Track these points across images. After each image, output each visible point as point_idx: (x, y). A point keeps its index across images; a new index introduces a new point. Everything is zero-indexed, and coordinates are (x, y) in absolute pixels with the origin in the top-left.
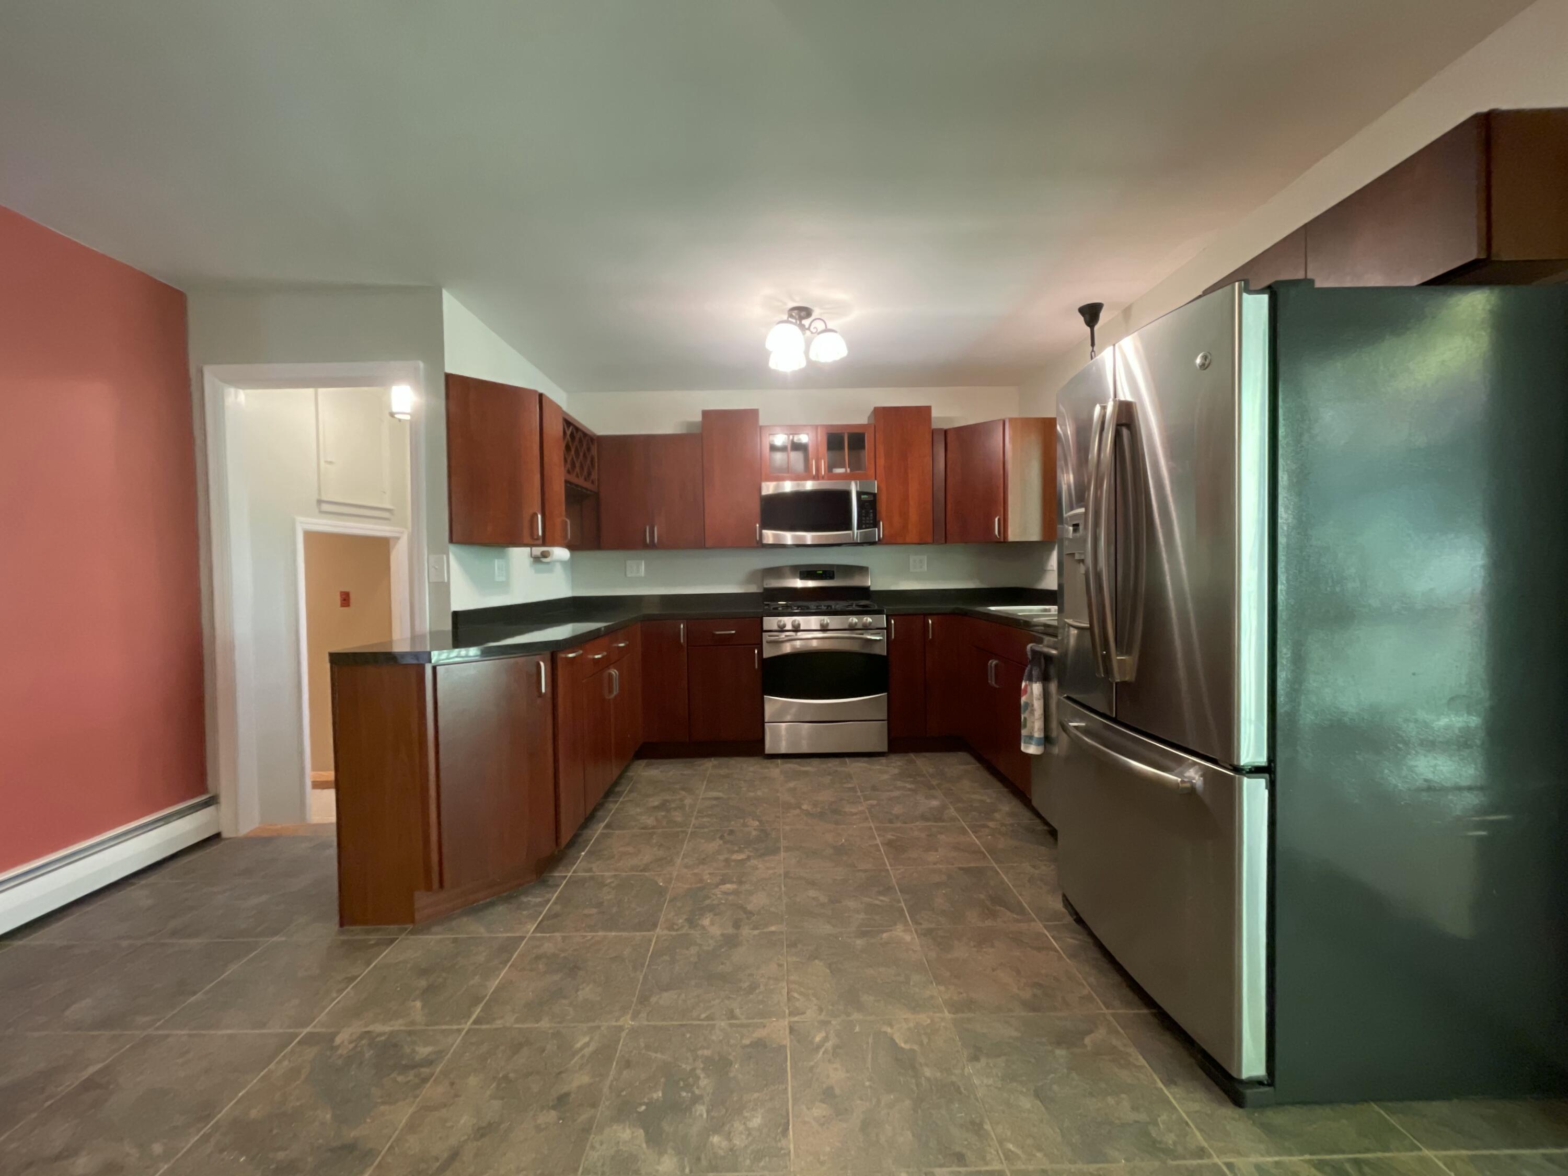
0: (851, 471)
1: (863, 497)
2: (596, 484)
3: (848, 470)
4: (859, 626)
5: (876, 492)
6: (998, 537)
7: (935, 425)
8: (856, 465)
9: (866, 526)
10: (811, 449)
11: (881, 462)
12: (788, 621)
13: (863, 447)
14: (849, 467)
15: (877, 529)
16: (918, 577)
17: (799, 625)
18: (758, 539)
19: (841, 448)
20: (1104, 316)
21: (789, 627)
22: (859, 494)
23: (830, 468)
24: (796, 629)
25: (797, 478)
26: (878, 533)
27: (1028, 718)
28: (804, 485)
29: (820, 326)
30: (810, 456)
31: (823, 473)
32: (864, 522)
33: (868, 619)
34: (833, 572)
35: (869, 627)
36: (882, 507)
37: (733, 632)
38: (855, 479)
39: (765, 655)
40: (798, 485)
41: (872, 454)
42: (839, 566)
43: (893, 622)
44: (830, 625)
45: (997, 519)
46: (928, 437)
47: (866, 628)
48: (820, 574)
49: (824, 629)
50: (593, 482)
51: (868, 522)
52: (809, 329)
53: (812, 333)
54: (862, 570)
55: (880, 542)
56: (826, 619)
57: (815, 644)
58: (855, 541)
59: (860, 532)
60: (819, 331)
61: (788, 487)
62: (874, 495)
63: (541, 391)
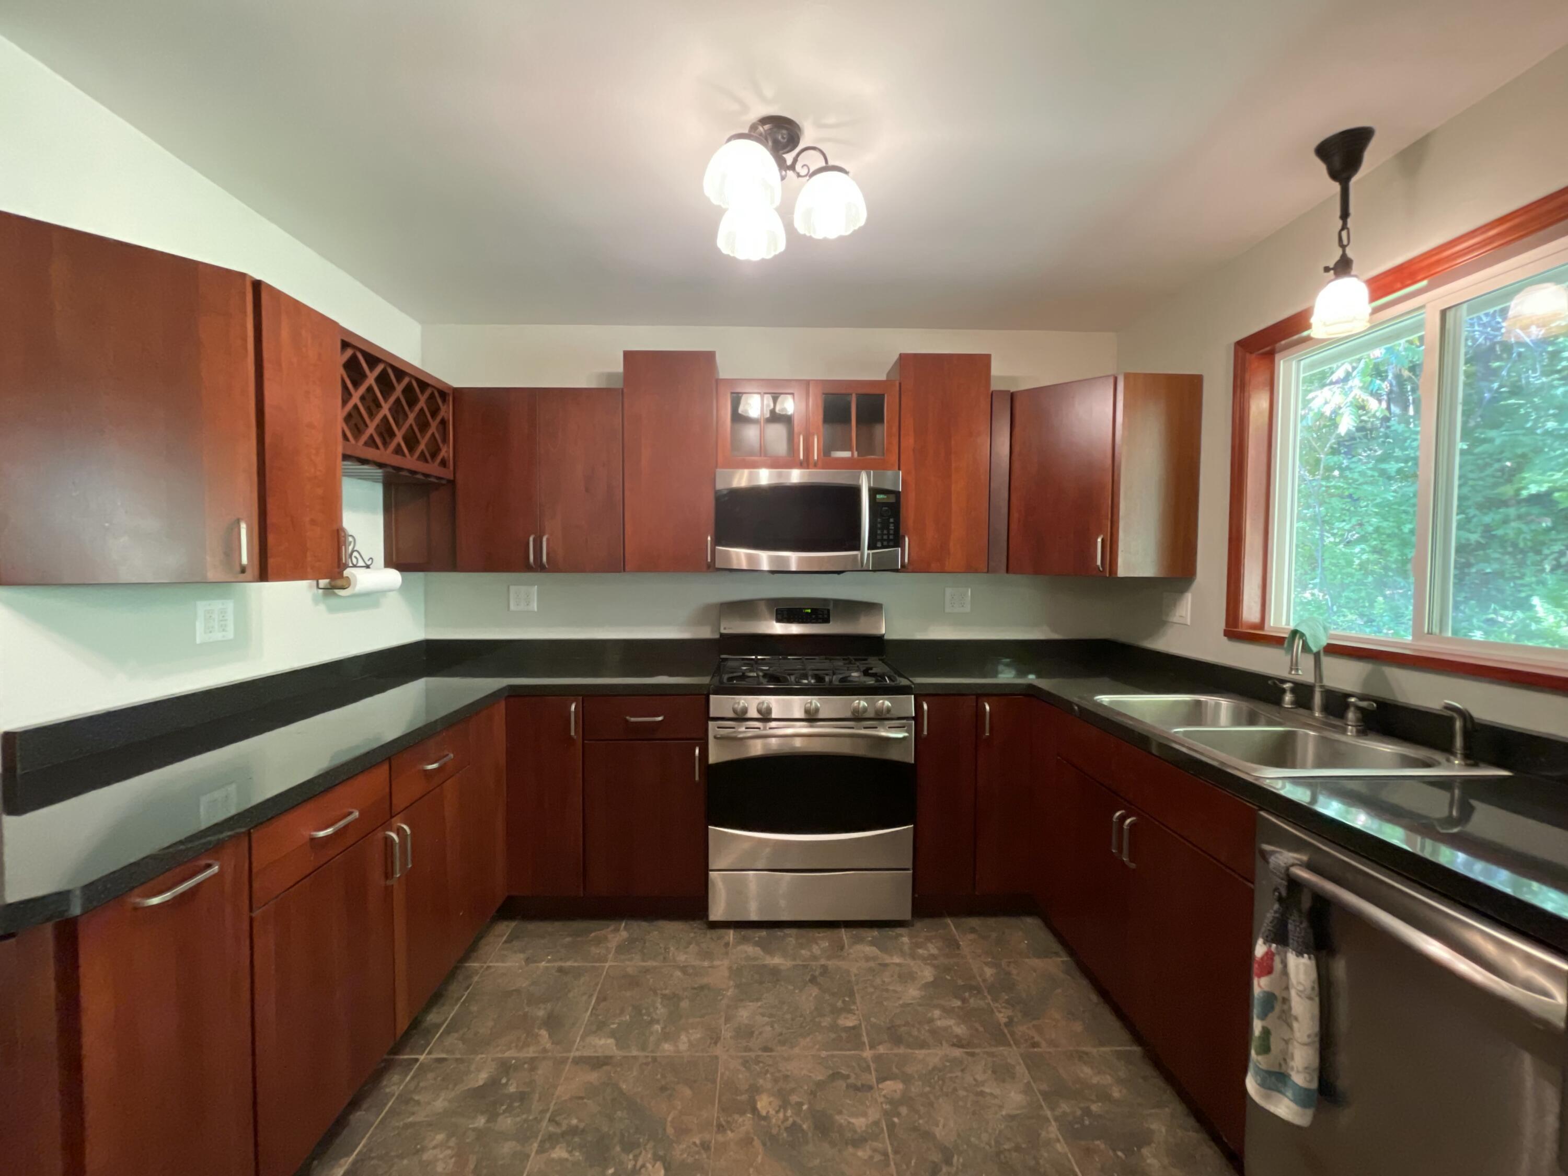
0: (859, 455)
1: (878, 496)
2: (452, 468)
3: (856, 454)
4: (871, 714)
5: (900, 490)
6: (1101, 569)
7: (995, 386)
8: (866, 446)
9: (882, 544)
10: (796, 422)
11: (909, 441)
12: (752, 703)
13: (881, 420)
14: (857, 450)
15: (900, 549)
16: (958, 621)
17: (769, 710)
18: (709, 560)
19: (846, 420)
20: (1372, 158)
21: (753, 713)
22: (873, 492)
23: (827, 450)
24: (765, 716)
25: (776, 463)
26: (904, 553)
27: (1273, 1032)
28: (789, 475)
29: (815, 161)
30: (796, 429)
31: (816, 458)
32: (879, 537)
33: (884, 702)
34: (828, 611)
35: (888, 716)
36: (909, 514)
37: (660, 718)
38: (866, 467)
39: (712, 760)
40: (780, 475)
41: (895, 429)
42: (837, 602)
43: (925, 707)
44: (821, 711)
45: (1099, 540)
46: (984, 404)
47: (881, 717)
48: (807, 613)
49: (811, 718)
50: (444, 463)
51: (885, 537)
52: (792, 167)
53: (799, 175)
54: (872, 608)
55: (903, 569)
56: (815, 701)
57: (798, 743)
58: (865, 567)
59: (873, 553)
60: (811, 171)
61: (764, 477)
62: (897, 494)
63: (256, 274)
